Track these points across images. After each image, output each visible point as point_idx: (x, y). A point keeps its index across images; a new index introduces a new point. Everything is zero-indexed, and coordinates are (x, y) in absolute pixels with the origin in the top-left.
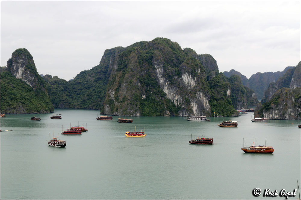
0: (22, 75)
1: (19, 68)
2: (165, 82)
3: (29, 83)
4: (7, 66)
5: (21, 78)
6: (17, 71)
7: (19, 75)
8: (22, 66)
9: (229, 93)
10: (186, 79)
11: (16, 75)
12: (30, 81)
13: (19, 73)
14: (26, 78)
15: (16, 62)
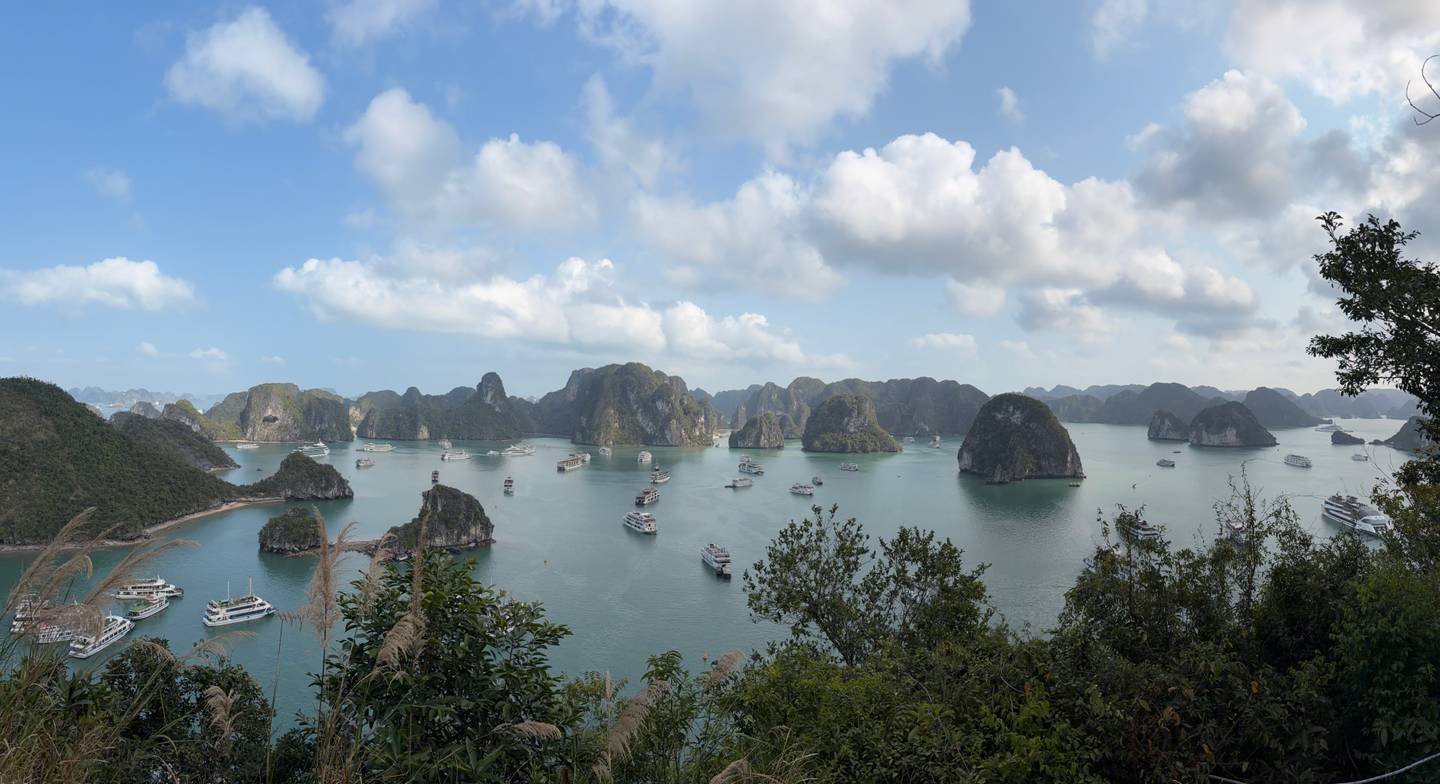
0: (492, 400)
1: (488, 393)
2: (638, 408)
3: (497, 409)
4: (477, 390)
5: (490, 402)
6: (487, 395)
7: (488, 399)
8: (491, 391)
9: (703, 419)
10: (660, 405)
11: (486, 400)
12: (500, 407)
14: (495, 403)
15: (487, 387)
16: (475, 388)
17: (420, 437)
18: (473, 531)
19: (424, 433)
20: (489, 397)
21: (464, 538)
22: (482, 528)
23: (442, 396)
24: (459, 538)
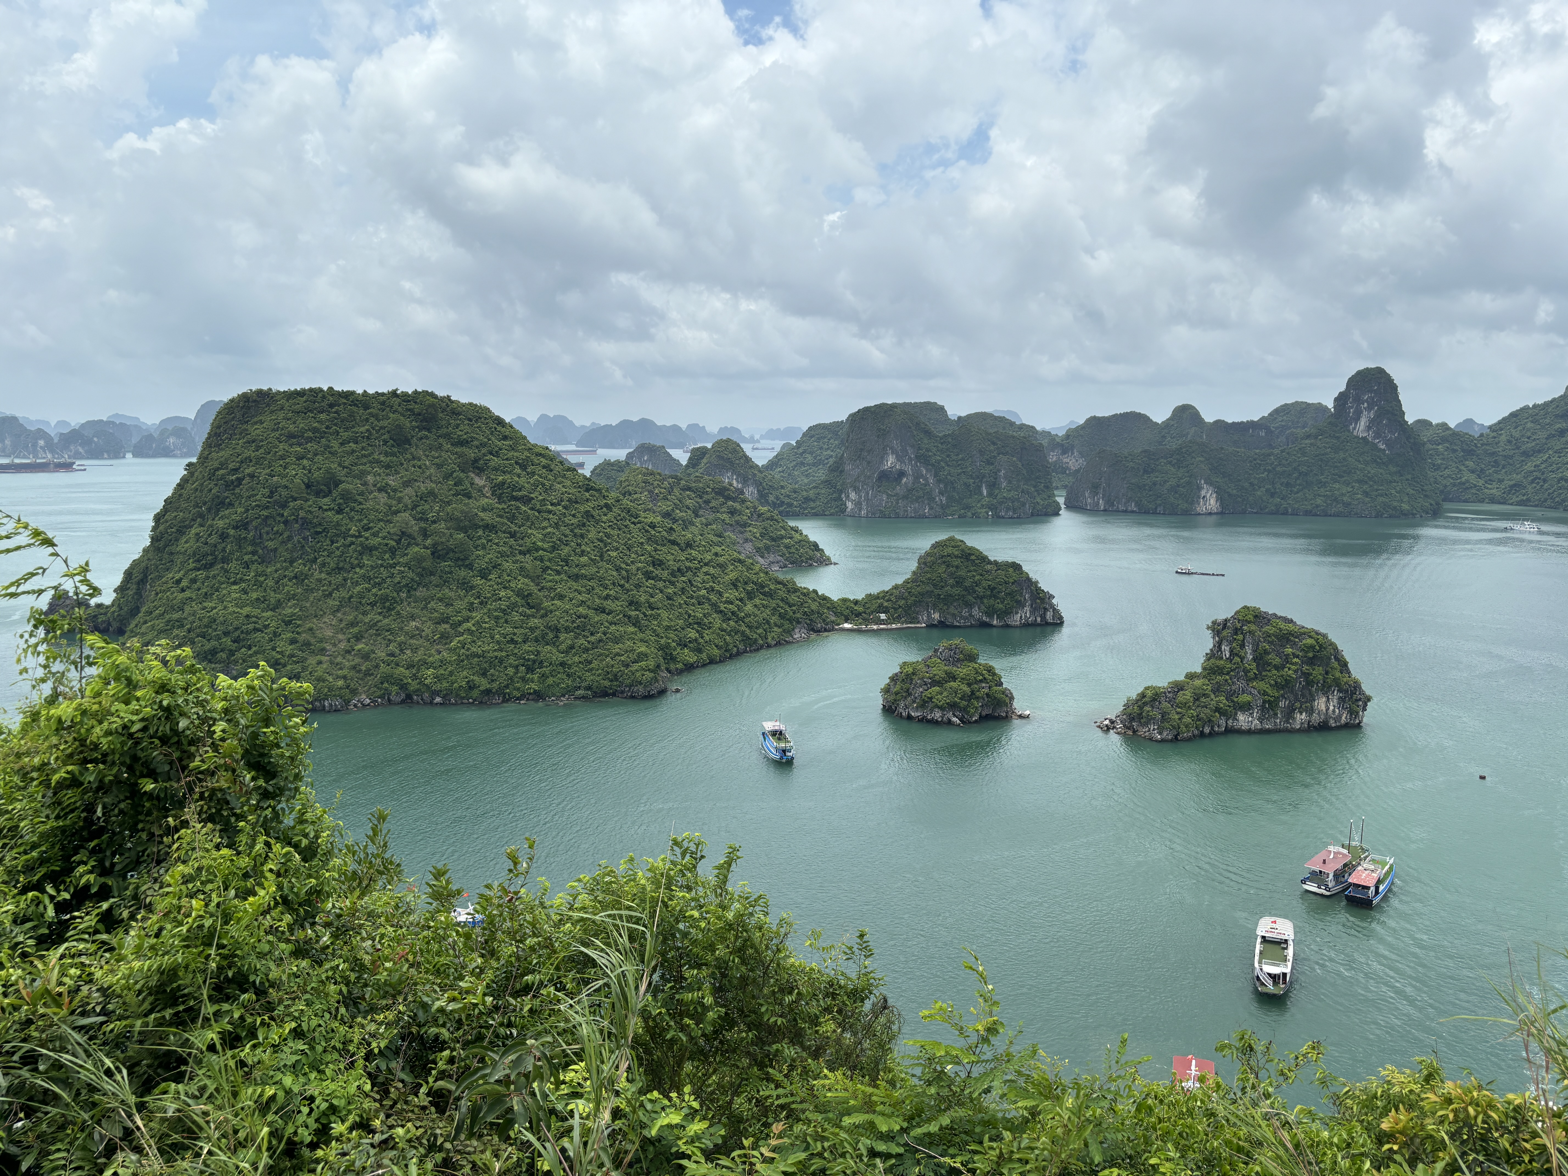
0: (1369, 428)
1: (1362, 412)
3: (1382, 446)
4: (1334, 407)
5: (1365, 435)
6: (1357, 419)
7: (1361, 428)
8: (1369, 409)
11: (1354, 429)
12: (1388, 443)
13: (1362, 423)
14: (1377, 435)
15: (1358, 400)
16: (1330, 405)
17: (1201, 508)
18: (1321, 703)
19: (1210, 501)
20: (1363, 423)
21: (1301, 718)
22: (1341, 700)
23: (1251, 424)
24: (1289, 714)
